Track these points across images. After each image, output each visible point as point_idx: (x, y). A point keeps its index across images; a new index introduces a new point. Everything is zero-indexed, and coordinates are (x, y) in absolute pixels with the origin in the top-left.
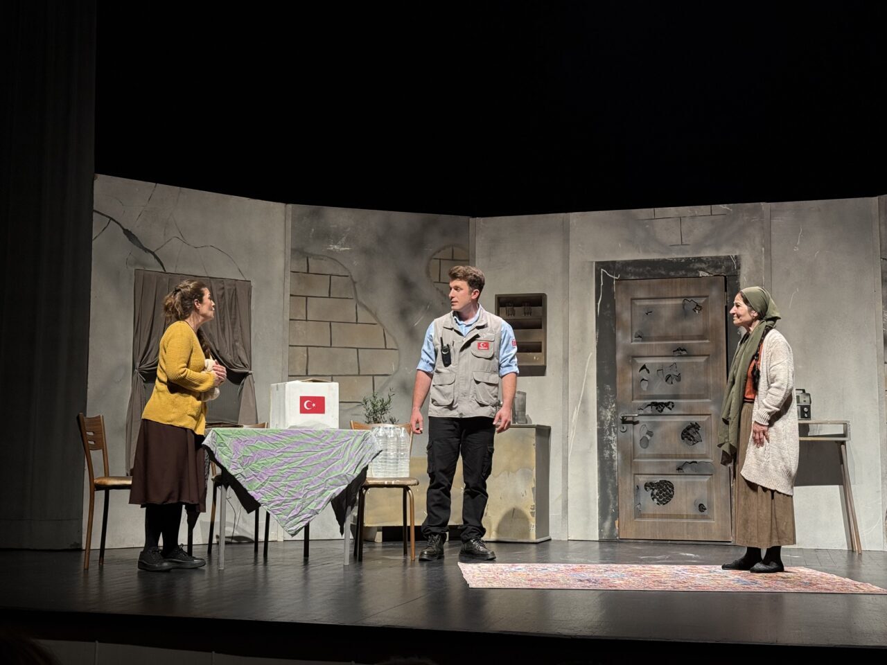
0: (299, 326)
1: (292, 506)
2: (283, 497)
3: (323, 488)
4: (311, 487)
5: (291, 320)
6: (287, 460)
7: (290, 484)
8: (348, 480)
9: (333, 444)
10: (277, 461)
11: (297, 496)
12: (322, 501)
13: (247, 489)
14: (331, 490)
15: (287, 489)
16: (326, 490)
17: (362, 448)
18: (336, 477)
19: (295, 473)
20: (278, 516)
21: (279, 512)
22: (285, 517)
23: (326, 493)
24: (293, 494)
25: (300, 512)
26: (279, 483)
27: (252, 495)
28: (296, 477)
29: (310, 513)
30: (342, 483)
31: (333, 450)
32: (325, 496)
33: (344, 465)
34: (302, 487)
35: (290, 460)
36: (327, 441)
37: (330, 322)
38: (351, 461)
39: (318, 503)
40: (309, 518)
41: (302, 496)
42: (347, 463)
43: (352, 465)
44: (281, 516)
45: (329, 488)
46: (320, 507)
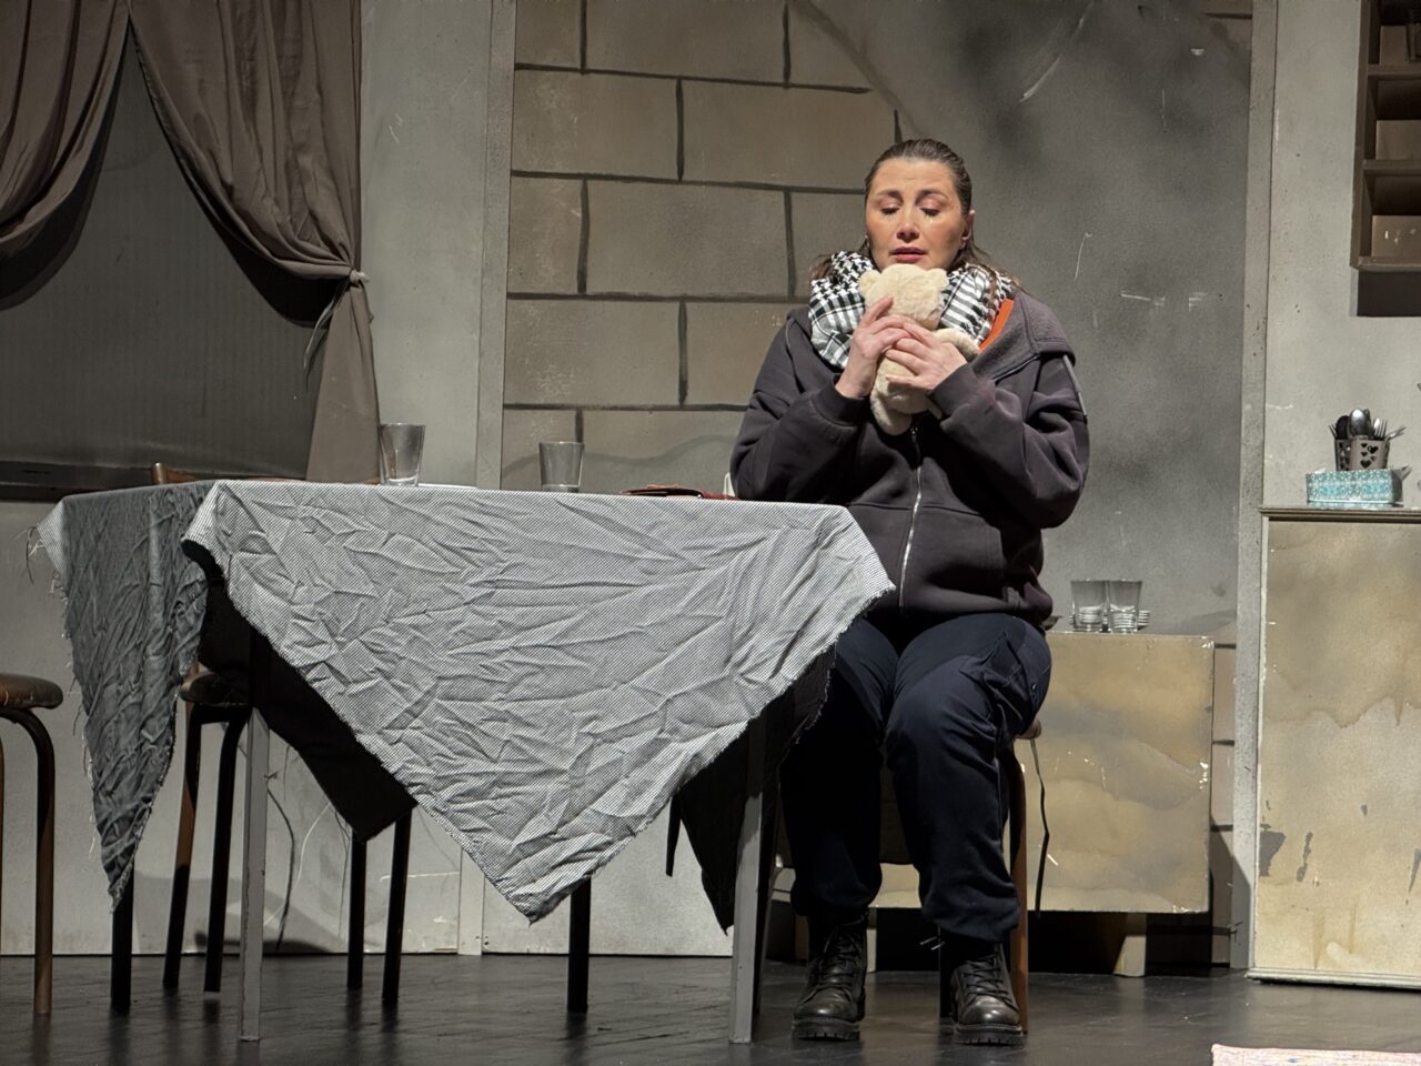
0: (553, 94)
1: (532, 800)
2: (494, 761)
3: (651, 735)
4: (603, 727)
5: (518, 67)
6: (510, 615)
7: (521, 713)
8: (747, 705)
9: (692, 557)
10: (472, 620)
11: (550, 760)
12: (648, 783)
13: (354, 726)
14: (686, 740)
15: (508, 731)
16: (666, 742)
17: (808, 577)
18: (703, 689)
19: (542, 667)
20: (477, 836)
21: (479, 823)
22: (501, 842)
23: (664, 752)
24: (532, 751)
25: (562, 823)
26: (479, 706)
27: (373, 750)
28: (548, 686)
29: (602, 832)
30: (724, 717)
31: (693, 580)
32: (662, 766)
33: (734, 642)
34: (569, 725)
35: (523, 616)
36: (668, 544)
37: (680, 79)
38: (765, 626)
39: (637, 792)
40: (597, 849)
41: (572, 760)
42: (747, 636)
43: (765, 642)
44: (486, 836)
45: (675, 730)
46: (641, 806)
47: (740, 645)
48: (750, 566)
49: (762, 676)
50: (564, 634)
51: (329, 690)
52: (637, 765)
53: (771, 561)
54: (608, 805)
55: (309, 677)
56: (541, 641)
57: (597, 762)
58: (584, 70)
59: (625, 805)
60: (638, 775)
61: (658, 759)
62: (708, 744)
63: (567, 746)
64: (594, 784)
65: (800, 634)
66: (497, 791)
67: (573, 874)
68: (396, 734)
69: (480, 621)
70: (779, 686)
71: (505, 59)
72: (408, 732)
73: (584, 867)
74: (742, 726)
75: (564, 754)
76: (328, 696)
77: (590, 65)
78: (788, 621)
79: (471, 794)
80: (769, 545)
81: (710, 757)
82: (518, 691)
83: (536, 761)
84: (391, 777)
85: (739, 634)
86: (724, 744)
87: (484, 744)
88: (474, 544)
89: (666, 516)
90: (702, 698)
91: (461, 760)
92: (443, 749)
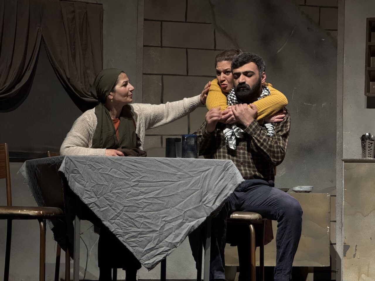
0: (153, 53)
1: (149, 238)
2: (139, 228)
3: (180, 221)
4: (168, 219)
5: (144, 46)
6: (143, 190)
7: (146, 215)
8: (206, 213)
9: (191, 173)
10: (133, 191)
11: (153, 227)
12: (180, 234)
13: (102, 219)
14: (190, 222)
15: (143, 220)
16: (185, 223)
17: (222, 179)
18: (195, 208)
19: (151, 203)
20: (134, 248)
21: (135, 245)
22: (141, 249)
23: (184, 225)
24: (149, 225)
25: (157, 244)
26: (135, 213)
27: (107, 225)
28: (153, 208)
29: (168, 246)
30: (200, 216)
31: (191, 180)
32: (184, 229)
33: (202, 196)
34: (159, 218)
35: (146, 190)
36: (184, 170)
37: (187, 49)
38: (211, 192)
39: (177, 236)
40: (166, 251)
41: (159, 228)
42: (206, 195)
43: (210, 196)
44: (137, 248)
45: (187, 220)
46: (178, 240)
47: (204, 197)
48: (206, 176)
49: (210, 205)
50: (157, 195)
51: (95, 210)
52: (177, 229)
53: (212, 175)
54: (169, 239)
55: (90, 206)
56: (151, 196)
57: (167, 228)
58: (162, 47)
59: (174, 239)
60: (177, 231)
61: (183, 227)
62: (195, 223)
63: (159, 224)
64: (165, 234)
65: (220, 194)
66: (140, 236)
67: (161, 257)
68: (113, 221)
69: (135, 191)
70: (215, 207)
71: (141, 44)
72: (116, 221)
73: (163, 256)
74: (205, 218)
75: (158, 226)
76: (95, 212)
77: (163, 45)
78: (217, 190)
79: (133, 237)
80: (211, 170)
81: (196, 227)
82: (145, 210)
83: (150, 228)
84: (112, 232)
85: (204, 194)
86: (200, 223)
87: (136, 224)
88: (133, 171)
89: (184, 163)
90: (194, 211)
91: (130, 228)
92: (125, 225)
